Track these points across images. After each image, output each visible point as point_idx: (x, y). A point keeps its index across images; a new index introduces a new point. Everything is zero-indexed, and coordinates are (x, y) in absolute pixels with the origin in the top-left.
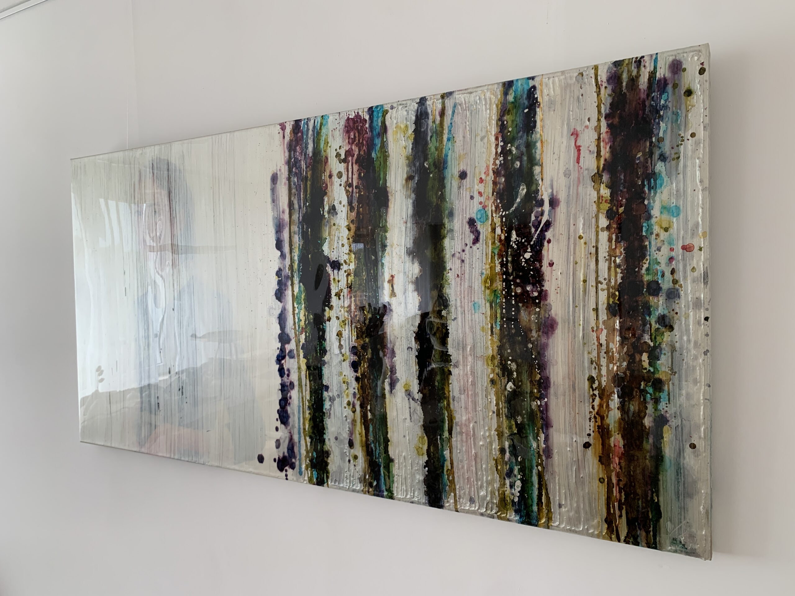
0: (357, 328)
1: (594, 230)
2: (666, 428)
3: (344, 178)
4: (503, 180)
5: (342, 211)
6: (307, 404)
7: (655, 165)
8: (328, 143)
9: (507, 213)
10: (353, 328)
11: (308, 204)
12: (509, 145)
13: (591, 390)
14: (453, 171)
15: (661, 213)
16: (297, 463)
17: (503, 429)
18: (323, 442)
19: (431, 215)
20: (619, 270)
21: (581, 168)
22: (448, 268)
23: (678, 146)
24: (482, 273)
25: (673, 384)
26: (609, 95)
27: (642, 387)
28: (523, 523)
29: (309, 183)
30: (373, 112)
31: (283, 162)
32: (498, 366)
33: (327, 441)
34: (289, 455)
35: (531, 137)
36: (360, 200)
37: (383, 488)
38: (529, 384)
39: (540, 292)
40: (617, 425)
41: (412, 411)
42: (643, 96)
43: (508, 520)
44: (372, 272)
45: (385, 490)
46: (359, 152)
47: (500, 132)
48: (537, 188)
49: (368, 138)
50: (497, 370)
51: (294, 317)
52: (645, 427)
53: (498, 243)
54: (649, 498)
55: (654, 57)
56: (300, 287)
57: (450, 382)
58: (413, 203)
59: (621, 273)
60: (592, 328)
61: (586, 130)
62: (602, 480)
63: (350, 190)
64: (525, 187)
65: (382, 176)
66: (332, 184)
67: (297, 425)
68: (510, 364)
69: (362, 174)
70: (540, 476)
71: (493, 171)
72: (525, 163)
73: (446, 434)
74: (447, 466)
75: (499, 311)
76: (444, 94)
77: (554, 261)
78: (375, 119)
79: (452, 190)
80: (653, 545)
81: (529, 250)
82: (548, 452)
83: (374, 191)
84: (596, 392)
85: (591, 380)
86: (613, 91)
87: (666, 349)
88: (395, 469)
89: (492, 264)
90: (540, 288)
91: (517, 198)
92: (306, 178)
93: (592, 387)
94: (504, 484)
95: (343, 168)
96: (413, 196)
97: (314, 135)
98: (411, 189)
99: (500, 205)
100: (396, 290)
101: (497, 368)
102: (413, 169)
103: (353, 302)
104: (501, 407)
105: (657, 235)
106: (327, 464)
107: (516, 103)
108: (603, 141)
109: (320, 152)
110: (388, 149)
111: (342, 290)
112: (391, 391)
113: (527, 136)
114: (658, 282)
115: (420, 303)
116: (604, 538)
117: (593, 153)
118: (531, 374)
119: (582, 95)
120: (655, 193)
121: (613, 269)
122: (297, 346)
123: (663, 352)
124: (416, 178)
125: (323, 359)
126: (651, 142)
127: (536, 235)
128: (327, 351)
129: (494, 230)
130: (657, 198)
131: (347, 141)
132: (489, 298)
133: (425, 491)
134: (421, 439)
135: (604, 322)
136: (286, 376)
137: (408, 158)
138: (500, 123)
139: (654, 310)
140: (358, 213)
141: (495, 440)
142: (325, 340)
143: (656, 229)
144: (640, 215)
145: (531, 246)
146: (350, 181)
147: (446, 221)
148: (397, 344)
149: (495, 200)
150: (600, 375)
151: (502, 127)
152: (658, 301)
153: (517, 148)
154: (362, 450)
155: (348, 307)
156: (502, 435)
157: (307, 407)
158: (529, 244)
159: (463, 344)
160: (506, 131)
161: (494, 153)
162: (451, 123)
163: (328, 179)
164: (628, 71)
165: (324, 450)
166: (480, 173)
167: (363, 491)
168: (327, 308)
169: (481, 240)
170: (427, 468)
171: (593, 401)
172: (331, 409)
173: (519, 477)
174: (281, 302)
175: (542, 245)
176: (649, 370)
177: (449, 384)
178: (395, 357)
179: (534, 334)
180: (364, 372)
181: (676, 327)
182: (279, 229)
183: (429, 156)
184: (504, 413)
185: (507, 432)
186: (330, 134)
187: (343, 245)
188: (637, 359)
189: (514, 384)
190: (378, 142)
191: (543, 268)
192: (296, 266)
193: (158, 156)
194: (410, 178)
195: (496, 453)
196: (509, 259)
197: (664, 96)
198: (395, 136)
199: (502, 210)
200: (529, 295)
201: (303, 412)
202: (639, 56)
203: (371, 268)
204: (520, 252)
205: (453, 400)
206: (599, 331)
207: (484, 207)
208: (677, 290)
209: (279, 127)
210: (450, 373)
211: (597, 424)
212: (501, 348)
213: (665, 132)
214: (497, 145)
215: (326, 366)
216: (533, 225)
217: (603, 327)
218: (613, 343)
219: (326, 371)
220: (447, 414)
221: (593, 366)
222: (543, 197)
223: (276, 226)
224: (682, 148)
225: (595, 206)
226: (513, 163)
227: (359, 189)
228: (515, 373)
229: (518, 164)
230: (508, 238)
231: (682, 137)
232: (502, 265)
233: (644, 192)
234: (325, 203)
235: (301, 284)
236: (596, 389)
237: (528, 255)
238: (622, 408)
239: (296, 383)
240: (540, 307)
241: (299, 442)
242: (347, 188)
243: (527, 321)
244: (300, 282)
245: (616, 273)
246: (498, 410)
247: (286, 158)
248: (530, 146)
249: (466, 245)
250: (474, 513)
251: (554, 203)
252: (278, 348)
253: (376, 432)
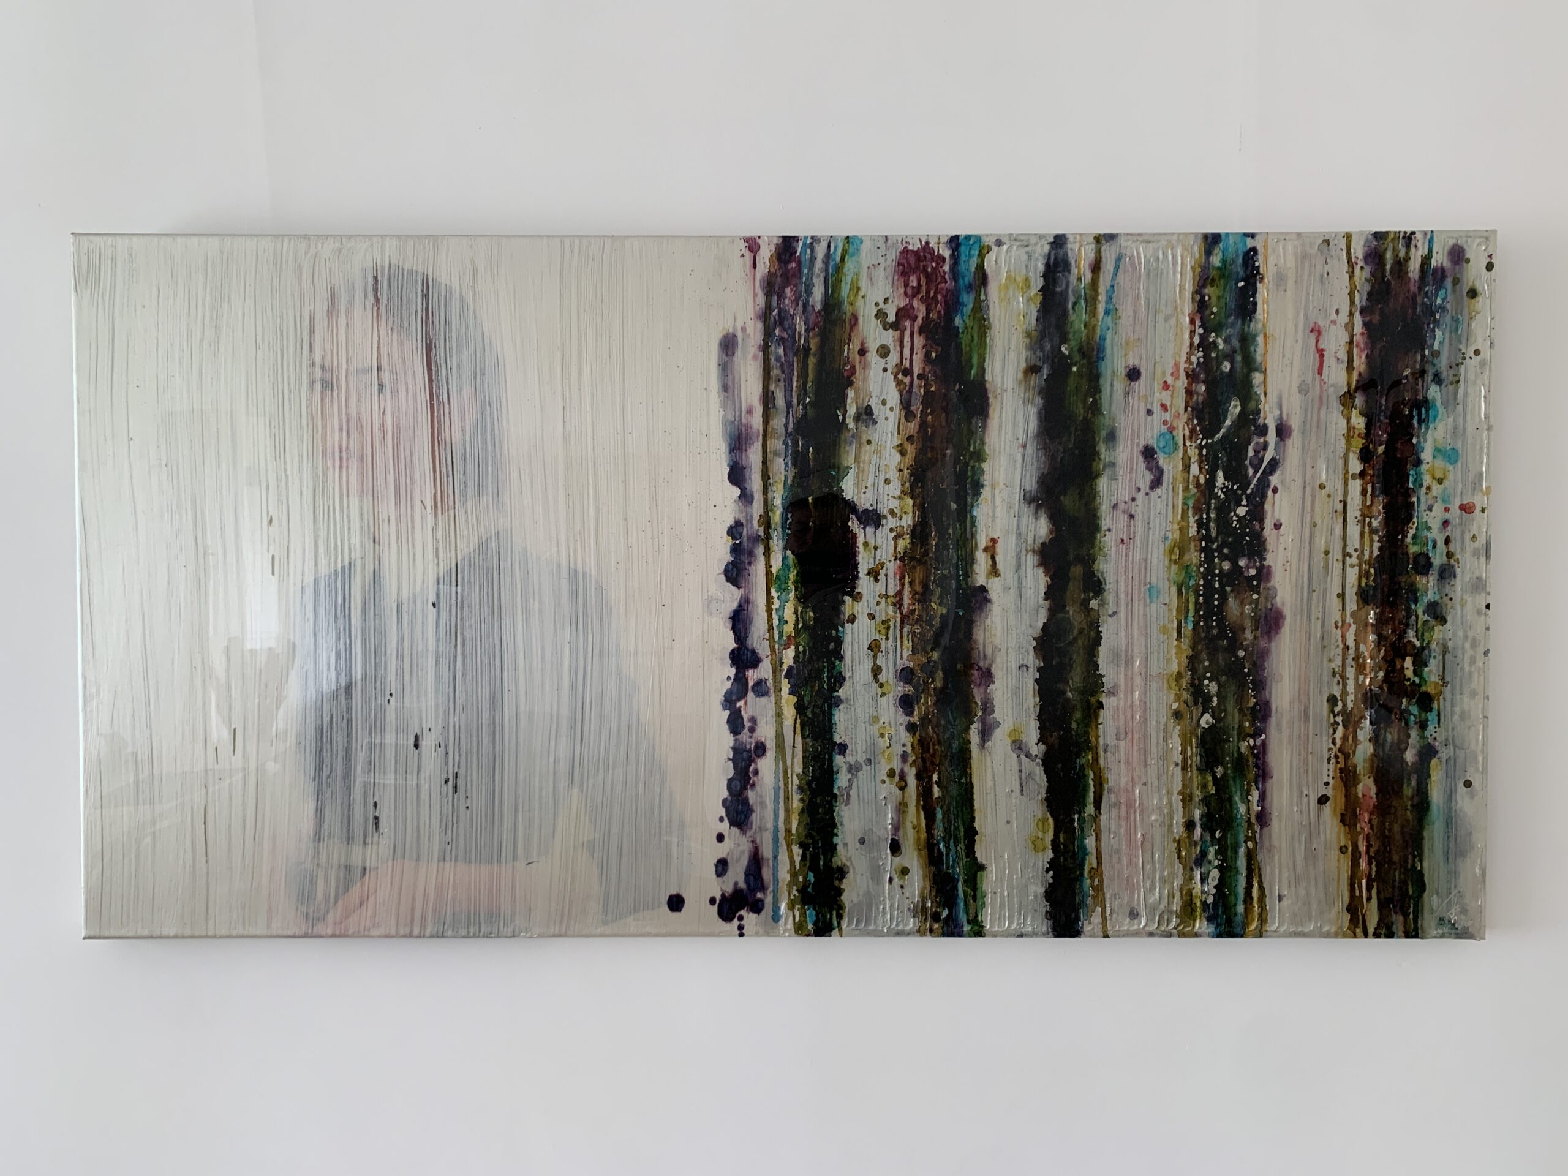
0: (914, 633)
1: (1341, 476)
2: (1434, 762)
3: (894, 358)
4: (1203, 388)
5: (886, 419)
6: (796, 781)
7: (1428, 389)
8: (859, 289)
9: (1210, 441)
10: (905, 634)
11: (808, 400)
12: (1213, 334)
13: (1332, 716)
14: (1115, 364)
15: (1434, 457)
16: (769, 900)
17: (1191, 790)
18: (831, 849)
19: (1073, 437)
20: (1376, 538)
21: (1325, 383)
22: (1104, 528)
23: (1457, 365)
24: (1166, 538)
25: (1444, 699)
26: (1367, 280)
27: (1403, 707)
28: (1219, 935)
29: (812, 361)
30: (958, 245)
31: (751, 313)
32: (1187, 689)
33: (840, 848)
34: (748, 886)
35: (1249, 327)
36: (928, 400)
37: (963, 917)
38: (1237, 714)
39: (1260, 570)
40: (1367, 765)
41: (1024, 777)
42: (1413, 288)
43: (1197, 935)
44: (951, 531)
45: (965, 923)
46: (928, 312)
47: (1198, 311)
48: (1257, 406)
49: (948, 291)
50: (1186, 696)
51: (770, 616)
52: (1407, 763)
53: (1193, 490)
54: (1409, 866)
55: (1429, 236)
56: (784, 558)
57: (1100, 720)
58: (1039, 413)
59: (1378, 541)
60: (1336, 623)
61: (1333, 327)
62: (1344, 849)
63: (907, 380)
64: (1238, 403)
65: (975, 361)
66: (865, 367)
67: (770, 825)
68: (1208, 685)
69: (934, 355)
70: (1250, 856)
71: (1187, 373)
72: (1238, 366)
73: (1090, 809)
74: (1090, 864)
75: (1192, 599)
76: (1100, 235)
77: (1283, 521)
78: (963, 258)
79: (1115, 396)
80: (1413, 933)
81: (1244, 502)
82: (1263, 818)
83: (957, 387)
84: (1339, 719)
85: (1332, 700)
86: (1372, 274)
87: (1437, 650)
88: (989, 882)
89: (1184, 524)
90: (1260, 562)
91: (1225, 419)
92: (807, 350)
93: (1332, 711)
94: (1191, 878)
95: (891, 340)
96: (1039, 400)
97: (827, 270)
98: (1034, 388)
99: (1198, 428)
100: (1000, 566)
101: (1185, 693)
102: (1039, 354)
103: (907, 585)
104: (1189, 754)
105: (1429, 488)
106: (840, 892)
107: (1224, 271)
108: (1357, 346)
109: (839, 304)
110: (988, 315)
111: (882, 565)
112: (983, 745)
113: (1243, 324)
114: (1427, 554)
115: (1048, 586)
116: (1345, 936)
117: (1342, 362)
118: (1240, 700)
119: (1328, 274)
120: (1427, 429)
121: (1367, 535)
122: (774, 672)
123: (1433, 654)
124: (1045, 371)
125: (835, 694)
126: (1423, 356)
127: (1256, 479)
128: (844, 679)
129: (1187, 468)
130: (1429, 437)
131: (902, 290)
132: (1176, 579)
133: (1047, 912)
134: (1040, 824)
135: (1353, 614)
136: (746, 731)
137: (1028, 335)
138: (1198, 297)
139: (1422, 595)
140: (923, 424)
141: (1177, 810)
142: (841, 658)
143: (1427, 480)
144: (1407, 458)
145: (1248, 497)
146: (907, 364)
147: (1102, 448)
148: (998, 660)
149: (1188, 419)
150: (1344, 693)
151: (1201, 305)
152: (1428, 582)
153: (1225, 341)
154: (920, 856)
155: (895, 596)
156: (1191, 800)
157: (795, 787)
158: (1244, 492)
159: (1127, 656)
160: (1208, 312)
161: (1188, 344)
162: (1113, 286)
163: (857, 357)
164: (1394, 249)
165: (834, 866)
166: (1163, 373)
167: (918, 931)
168: (847, 598)
169: (1165, 484)
170: (1051, 873)
171: (1335, 732)
172: (850, 787)
173: (1216, 863)
174: (739, 587)
175: (1264, 496)
176: (1414, 681)
177: (1097, 725)
178: (994, 683)
179: (1248, 635)
180: (927, 714)
181: (1449, 618)
182: (738, 442)
183: (1071, 336)
184: (1194, 764)
185: (1198, 794)
186: (864, 272)
187: (887, 482)
188: (1399, 666)
189: (1213, 716)
190: (968, 300)
191: (1265, 531)
192: (777, 517)
193: (394, 261)
194: (1032, 369)
195: (1178, 829)
196: (1212, 515)
197: (1442, 293)
198: (1002, 294)
199: (1201, 436)
200: (1242, 573)
201: (787, 799)
202: (1409, 230)
203: (949, 524)
204: (1229, 504)
205: (1105, 751)
206: (1346, 627)
207: (1171, 430)
208: (1453, 567)
209: (743, 244)
210: (1101, 705)
211: (1339, 766)
212: (1193, 662)
213: (1441, 343)
214: (1193, 332)
215: (841, 707)
216: (1250, 464)
217: (1352, 621)
218: (1365, 643)
219: (841, 717)
220: (1092, 776)
221: (1336, 680)
222: (1266, 422)
223: (731, 438)
224: (1462, 368)
225: (1343, 442)
226: (1219, 364)
227: (927, 380)
228: (1215, 699)
229: (1226, 366)
230: (1211, 482)
231: (1463, 354)
232: (1200, 524)
233: (1412, 426)
234: (849, 401)
235: (789, 552)
236: (1338, 715)
237: (1242, 511)
238: (1376, 739)
239: (771, 745)
240: (1258, 593)
241: (775, 857)
242: (900, 376)
243: (1238, 614)
244: (785, 548)
245: (1372, 541)
246: (1185, 760)
247: (758, 308)
248: (1246, 340)
249: (1139, 490)
250: (1137, 934)
251: (1283, 431)
252: (729, 678)
253: (949, 822)
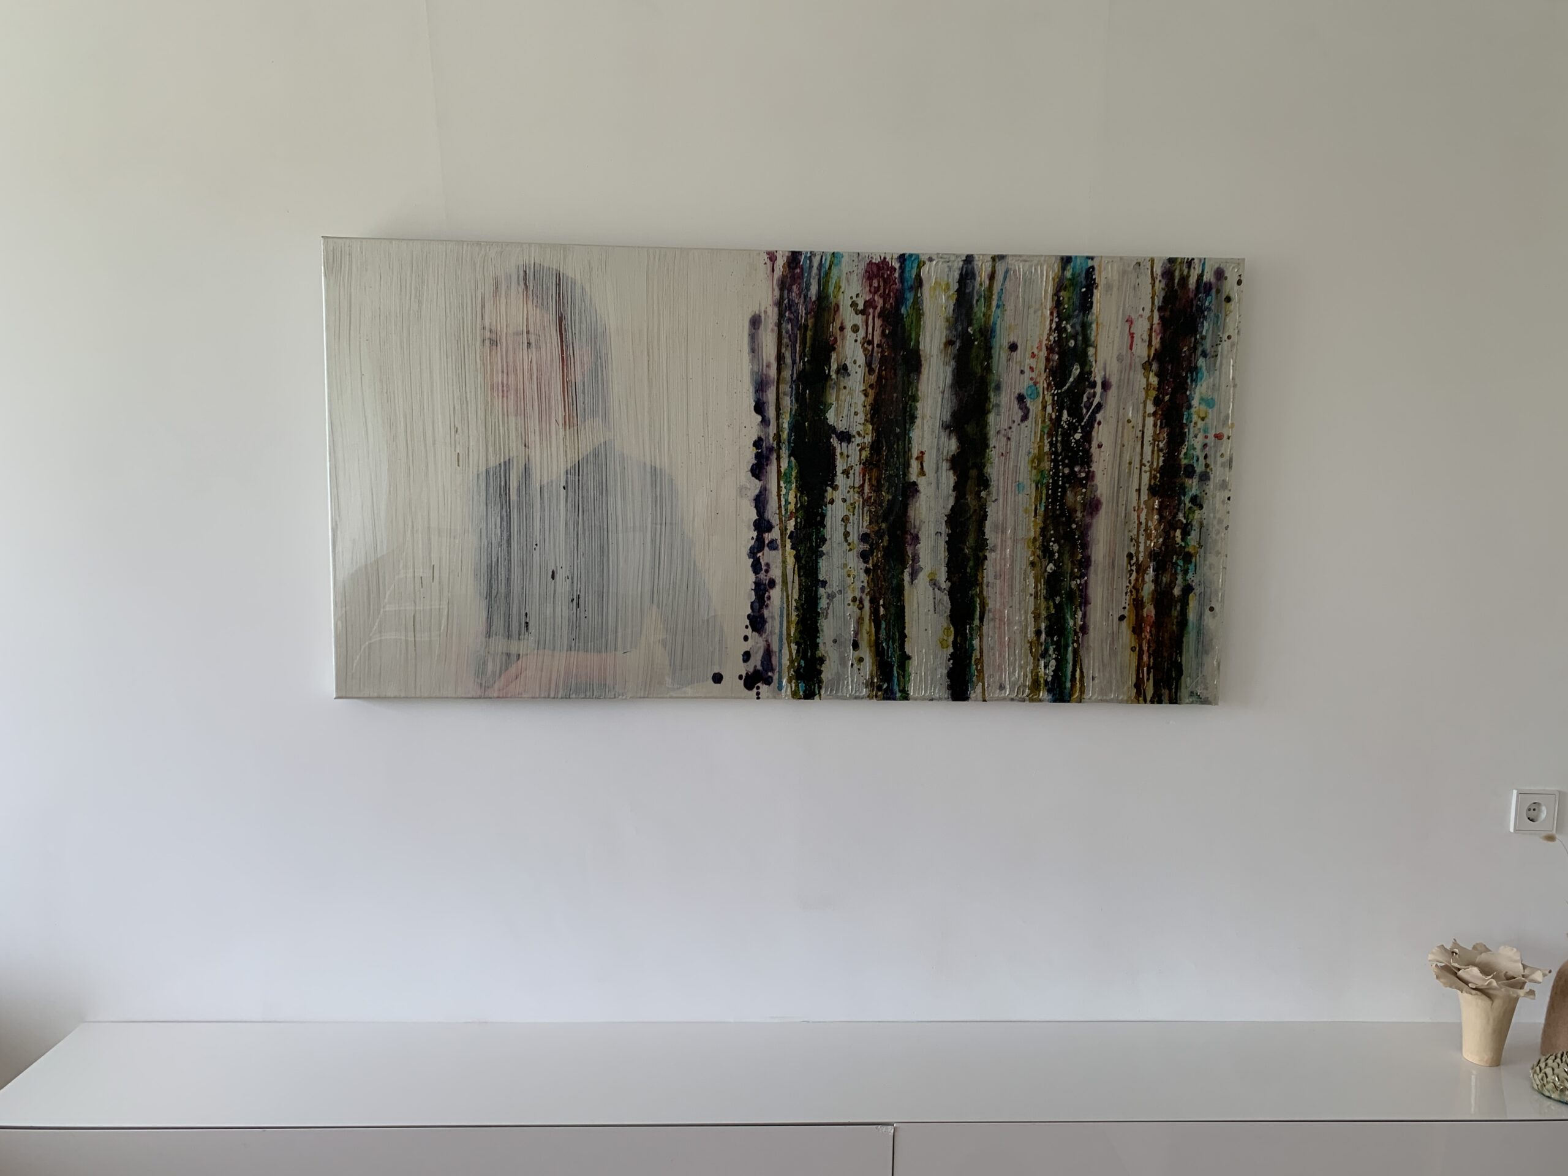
0: (870, 511)
1: (1141, 414)
2: (1191, 595)
3: (862, 333)
4: (1057, 357)
5: (856, 373)
6: (794, 604)
7: (1198, 360)
8: (840, 287)
9: (1059, 391)
10: (865, 512)
11: (806, 359)
12: (1064, 322)
13: (1129, 566)
14: (1001, 341)
15: (1200, 403)
16: (776, 677)
17: (1040, 610)
18: (816, 646)
19: (973, 387)
20: (1161, 454)
21: (1134, 355)
22: (991, 446)
23: (1217, 345)
24: (1029, 453)
25: (1199, 556)
26: (1163, 289)
27: (1174, 561)
28: (1055, 701)
29: (809, 334)
30: (905, 260)
31: (770, 302)
32: (1039, 548)
33: (821, 646)
34: (763, 668)
35: (1087, 318)
36: (883, 360)
37: (896, 688)
38: (1070, 564)
39: (1088, 473)
40: (1150, 597)
41: (936, 602)
42: (1191, 295)
43: (1040, 701)
44: (895, 446)
45: (898, 692)
46: (884, 304)
47: (1055, 307)
48: (1090, 369)
49: (897, 290)
50: (1039, 552)
51: (779, 499)
52: (1175, 596)
53: (1048, 422)
54: (1174, 659)
55: (1202, 262)
56: (789, 462)
57: (985, 567)
58: (953, 371)
59: (1163, 456)
60: (1134, 507)
61: (1140, 319)
62: (1134, 649)
63: (870, 348)
64: (1078, 367)
65: (913, 336)
66: (843, 338)
67: (777, 631)
68: (1052, 546)
69: (887, 332)
70: (1076, 652)
71: (1047, 347)
72: (1080, 343)
73: (977, 622)
74: (976, 656)
75: (1044, 492)
76: (995, 256)
77: (1103, 443)
78: (907, 269)
79: (1001, 360)
80: (1174, 700)
81: (1079, 431)
82: (1084, 629)
83: (902, 353)
84: (1134, 568)
85: (1130, 556)
86: (1167, 285)
87: (1196, 526)
88: (913, 666)
89: (1041, 444)
90: (1088, 468)
91: (1070, 377)
92: (806, 327)
93: (1130, 563)
94: (1038, 665)
95: (860, 321)
96: (953, 363)
97: (820, 274)
98: (950, 355)
99: (1052, 383)
100: (925, 469)
101: (1038, 550)
102: (954, 333)
103: (867, 481)
104: (1039, 588)
105: (1195, 423)
106: (820, 672)
107: (1073, 281)
108: (1155, 331)
109: (827, 297)
110: (922, 306)
111: (852, 467)
112: (912, 582)
113: (1084, 315)
114: (1193, 466)
115: (955, 483)
116: (1132, 702)
117: (1145, 341)
118: (1073, 555)
119: (1138, 284)
120: (1196, 386)
121: (1156, 452)
122: (781, 535)
123: (1193, 528)
124: (958, 344)
125: (820, 549)
126: (1196, 339)
127: (1088, 416)
128: (826, 540)
129: (1044, 408)
130: (1197, 390)
131: (868, 289)
132: (1035, 479)
133: (948, 685)
134: (946, 631)
135: (1145, 502)
136: (763, 572)
137: (947, 320)
138: (1056, 298)
139: (1189, 491)
140: (880, 377)
141: (1031, 623)
142: (824, 526)
143: (1195, 418)
144: (1183, 404)
145: (1082, 427)
146: (870, 337)
147: (992, 394)
148: (923, 529)
149: (1047, 377)
150: (1138, 552)
151: (1058, 304)
152: (1192, 483)
153: (1072, 327)
154: (870, 650)
155: (859, 488)
156: (1039, 617)
157: (793, 608)
158: (1080, 424)
159: (1002, 527)
160: (1062, 308)
161: (1048, 328)
162: (1002, 290)
163: (838, 331)
164: (1180, 269)
165: (817, 656)
166: (1032, 347)
167: (868, 696)
168: (829, 489)
169: (1030, 418)
170: (951, 661)
171: (1131, 576)
172: (828, 608)
173: (1054, 656)
174: (760, 480)
175: (1092, 427)
176: (1181, 545)
177: (983, 570)
178: (920, 543)
179: (1079, 514)
180: (878, 562)
181: (1204, 506)
182: (760, 386)
183: (974, 321)
184: (1042, 595)
185: (1044, 613)
186: (844, 276)
187: (856, 414)
188: (1172, 535)
189: (1055, 565)
190: (910, 296)
191: (1092, 449)
192: (785, 435)
193: (537, 261)
194: (949, 343)
195: (1031, 635)
196: (1059, 439)
197: (1209, 298)
198: (932, 293)
199: (1054, 388)
200: (1076, 475)
201: (788, 615)
202: (1190, 257)
203: (895, 442)
204: (1070, 432)
205: (987, 586)
206: (1140, 510)
207: (1035, 384)
208: (1208, 473)
209: (766, 256)
210: (985, 558)
211: (1132, 597)
212: (1044, 531)
213: (1207, 331)
214: (1051, 321)
215: (824, 558)
216: (1085, 406)
217: (1144, 507)
218: (1152, 521)
219: (823, 563)
220: (978, 602)
221: (1132, 544)
222: (1096, 379)
223: (756, 384)
224: (1220, 347)
225: (1144, 392)
226: (1068, 342)
227: (882, 348)
228: (1057, 554)
229: (1072, 343)
230: (1059, 418)
231: (1221, 338)
232: (1051, 444)
233: (1187, 383)
234: (832, 360)
235: (792, 458)
236: (1133, 565)
237: (1078, 436)
238: (1156, 581)
239: (779, 581)
240: (1086, 488)
241: (780, 651)
242: (866, 345)
243: (1073, 501)
244: (790, 456)
245: (1159, 456)
246: (1036, 593)
247: (775, 298)
248: (1085, 326)
249: (1014, 422)
250: (1004, 699)
251: (1106, 386)
252: (753, 538)
253: (889, 630)
